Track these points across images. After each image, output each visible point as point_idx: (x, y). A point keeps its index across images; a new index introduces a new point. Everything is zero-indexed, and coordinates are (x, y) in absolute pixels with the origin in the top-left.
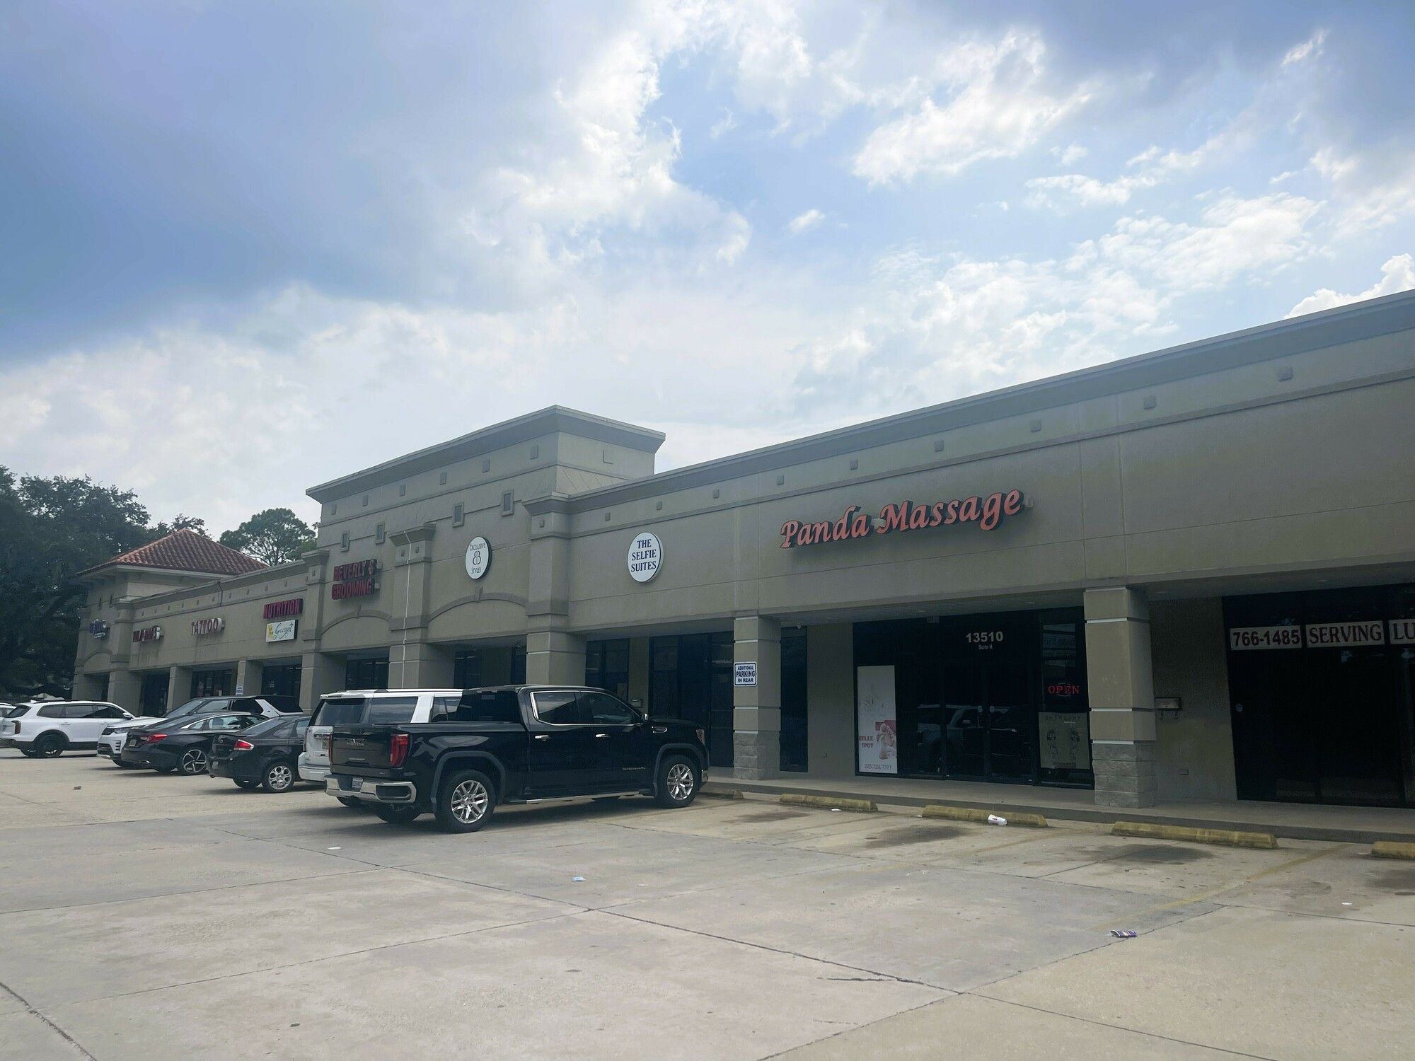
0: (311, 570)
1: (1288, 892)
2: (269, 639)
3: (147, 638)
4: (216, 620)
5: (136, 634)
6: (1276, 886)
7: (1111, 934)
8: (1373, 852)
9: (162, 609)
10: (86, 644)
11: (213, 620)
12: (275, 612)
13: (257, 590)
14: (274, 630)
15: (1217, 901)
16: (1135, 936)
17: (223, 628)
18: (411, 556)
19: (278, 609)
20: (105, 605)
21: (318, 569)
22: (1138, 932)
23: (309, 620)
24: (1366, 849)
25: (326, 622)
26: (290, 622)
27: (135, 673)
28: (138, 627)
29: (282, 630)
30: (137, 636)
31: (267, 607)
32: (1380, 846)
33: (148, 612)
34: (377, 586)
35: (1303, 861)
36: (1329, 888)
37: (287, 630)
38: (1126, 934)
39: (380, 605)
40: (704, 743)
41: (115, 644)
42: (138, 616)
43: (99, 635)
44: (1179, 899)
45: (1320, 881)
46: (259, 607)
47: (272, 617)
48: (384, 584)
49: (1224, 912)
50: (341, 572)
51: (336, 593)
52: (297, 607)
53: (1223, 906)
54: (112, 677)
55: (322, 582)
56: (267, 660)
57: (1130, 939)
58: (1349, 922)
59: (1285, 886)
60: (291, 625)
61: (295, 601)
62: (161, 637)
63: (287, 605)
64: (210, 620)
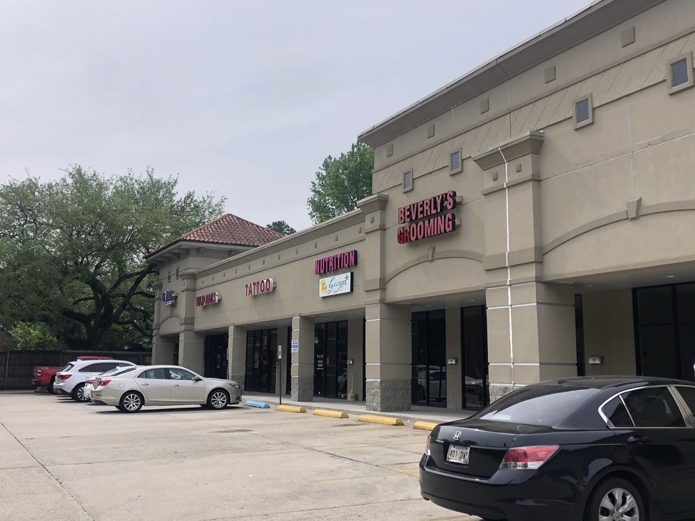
0: (368, 218)
2: (322, 294)
4: (268, 280)
5: (199, 299)
9: (218, 277)
10: (161, 310)
11: (265, 281)
12: (327, 268)
14: (327, 284)
17: (274, 288)
19: (331, 264)
21: (377, 215)
23: (370, 269)
25: (391, 268)
26: (345, 275)
27: (198, 333)
28: (200, 294)
29: (338, 283)
31: (319, 262)
33: (207, 280)
37: (342, 284)
39: (466, 242)
41: (182, 310)
42: (199, 283)
43: (170, 303)
46: (311, 264)
47: (325, 272)
48: (467, 219)
50: (407, 213)
51: (403, 238)
52: (352, 258)
54: (182, 337)
55: (383, 229)
60: (347, 278)
61: (349, 253)
62: (219, 300)
63: (340, 258)
64: (263, 282)
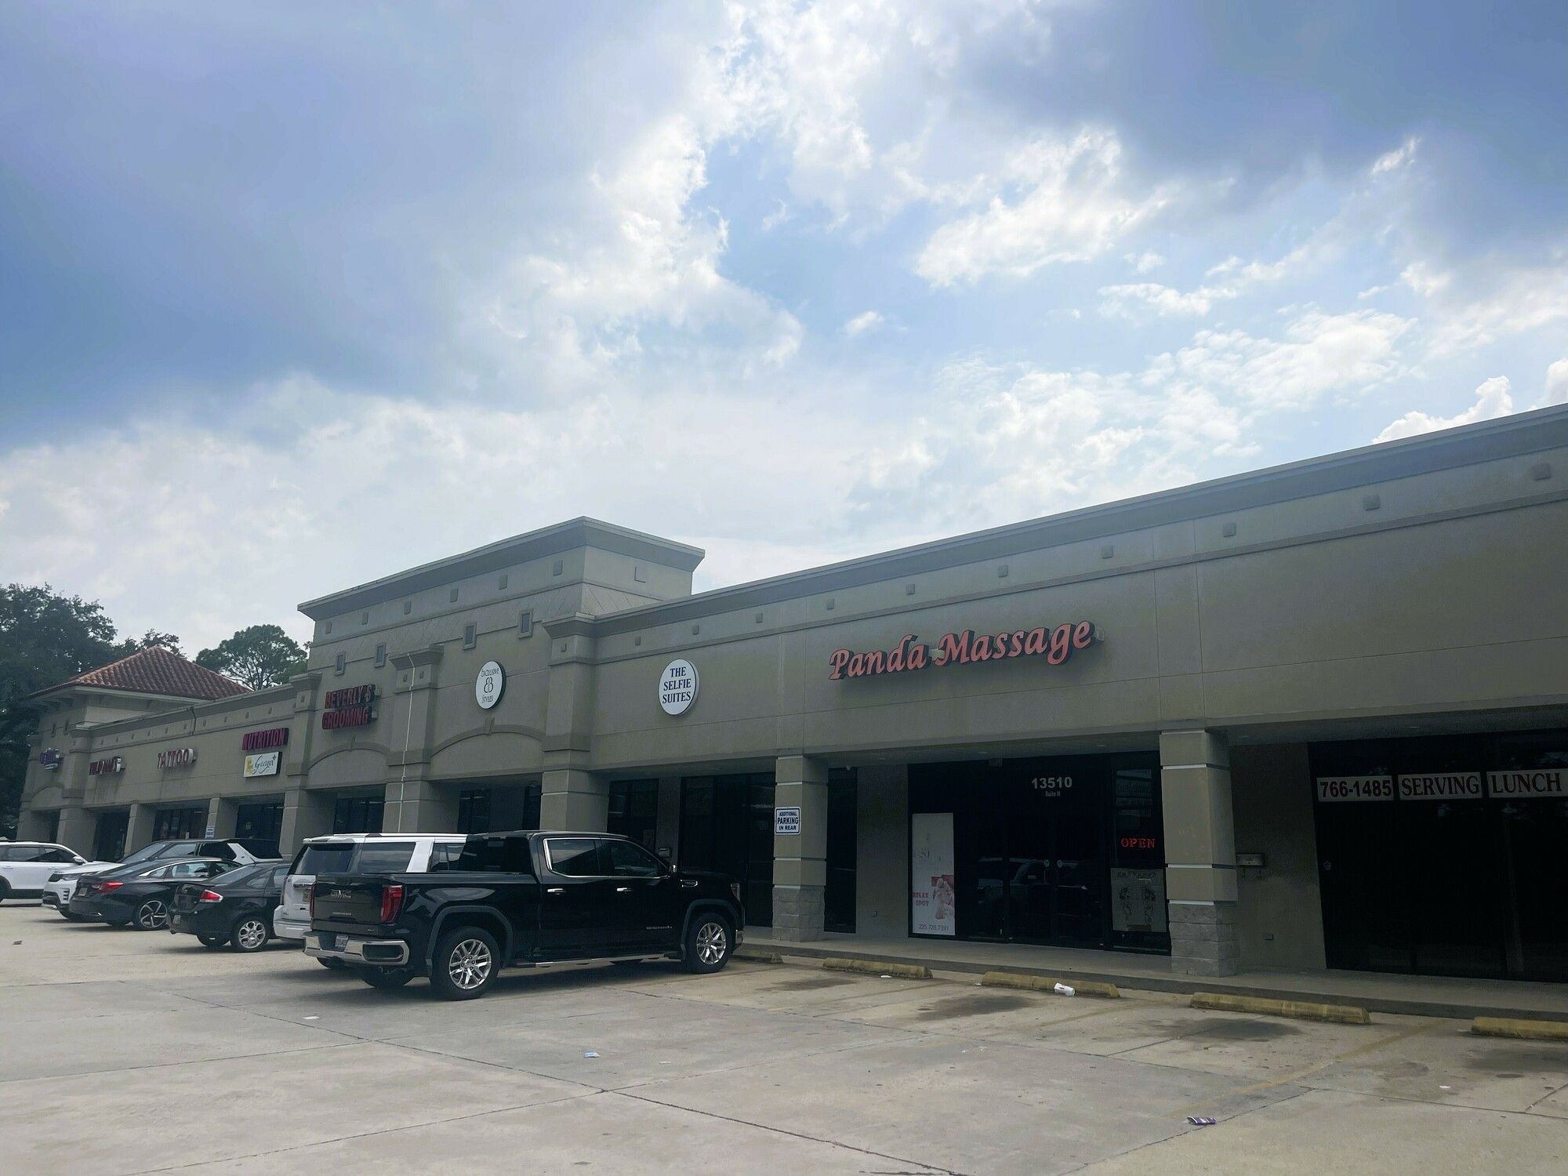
0: (299, 695)
1: (1381, 1073)
2: (247, 774)
3: (106, 770)
4: (187, 751)
5: (93, 765)
6: (1368, 1067)
7: (1187, 1121)
8: (1474, 1029)
9: (125, 738)
10: (36, 774)
11: (183, 751)
12: (255, 743)
13: (238, 717)
14: (253, 763)
15: (1304, 1083)
16: (1214, 1123)
17: (194, 761)
18: (413, 683)
19: (260, 740)
20: (60, 732)
21: (308, 694)
22: (1217, 1118)
23: (295, 752)
24: (1466, 1025)
25: (314, 755)
26: (272, 754)
27: (89, 811)
28: (96, 758)
29: (263, 763)
30: (94, 768)
31: (247, 736)
32: (1481, 1022)
33: (109, 741)
34: (374, 715)
35: (1395, 1039)
36: (1425, 1069)
37: (269, 764)
38: (1204, 1122)
39: (379, 736)
40: (739, 899)
41: (68, 779)
42: (97, 745)
43: (50, 766)
44: (1261, 1081)
45: (1416, 1062)
46: (238, 737)
47: (252, 748)
48: (382, 713)
49: (1311, 1097)
50: (333, 699)
51: (327, 722)
52: (282, 737)
53: (1310, 1089)
54: (63, 815)
55: (312, 710)
56: (244, 798)
57: (1210, 1127)
58: (1447, 1109)
59: (1376, 1067)
60: (274, 758)
61: (279, 730)
62: (122, 769)
63: (270, 735)
64: (180, 751)
